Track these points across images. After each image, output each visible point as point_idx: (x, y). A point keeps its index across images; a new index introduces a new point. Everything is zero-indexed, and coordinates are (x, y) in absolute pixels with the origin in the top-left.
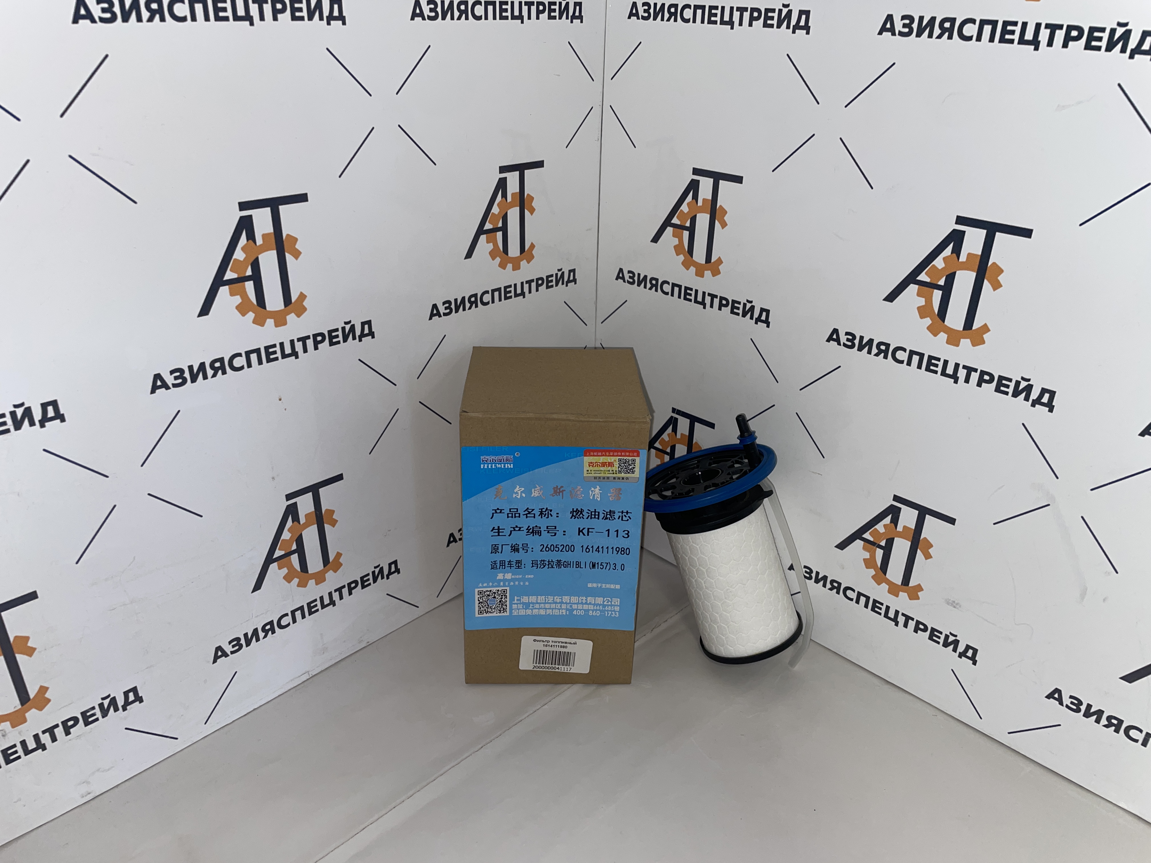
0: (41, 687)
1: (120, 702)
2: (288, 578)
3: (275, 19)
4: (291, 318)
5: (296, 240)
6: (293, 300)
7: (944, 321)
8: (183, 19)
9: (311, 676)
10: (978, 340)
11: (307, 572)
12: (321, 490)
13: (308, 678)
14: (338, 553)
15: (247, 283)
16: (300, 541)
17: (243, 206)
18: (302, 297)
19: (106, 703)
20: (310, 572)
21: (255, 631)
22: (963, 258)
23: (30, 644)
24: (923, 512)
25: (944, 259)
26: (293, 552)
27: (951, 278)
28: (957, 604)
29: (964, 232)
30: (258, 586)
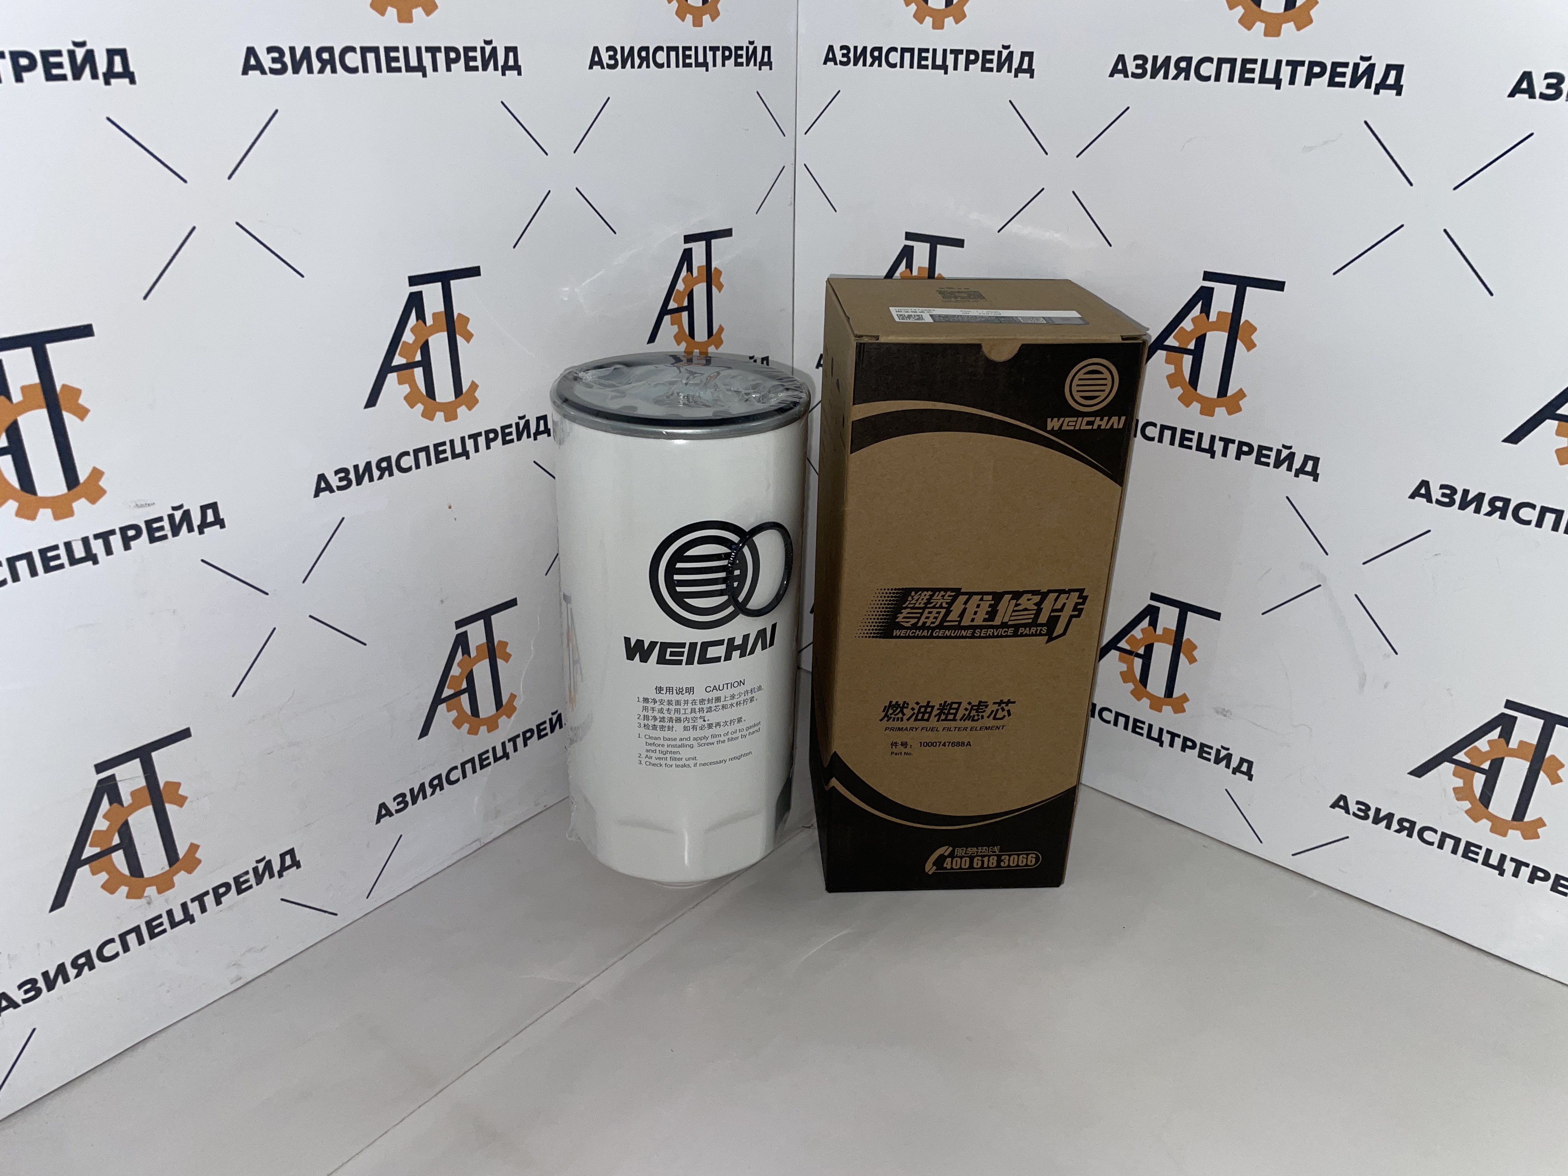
0: (192, 845)
1: (276, 867)
2: (458, 723)
3: (449, 69)
4: (462, 410)
5: (468, 319)
6: (464, 390)
7: (1196, 390)
8: (355, 70)
9: (482, 845)
10: (1234, 408)
11: (478, 716)
12: (493, 617)
13: (479, 846)
14: (512, 694)
15: (416, 370)
16: (470, 678)
17: (414, 280)
18: (474, 386)
19: (261, 866)
20: (481, 716)
21: (422, 785)
22: (1213, 317)
23: (181, 792)
24: (1185, 609)
25: (1193, 320)
26: (462, 692)
27: (1201, 341)
28: (1228, 711)
29: (1213, 289)
30: (425, 732)
